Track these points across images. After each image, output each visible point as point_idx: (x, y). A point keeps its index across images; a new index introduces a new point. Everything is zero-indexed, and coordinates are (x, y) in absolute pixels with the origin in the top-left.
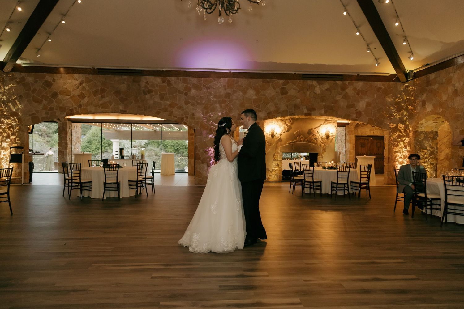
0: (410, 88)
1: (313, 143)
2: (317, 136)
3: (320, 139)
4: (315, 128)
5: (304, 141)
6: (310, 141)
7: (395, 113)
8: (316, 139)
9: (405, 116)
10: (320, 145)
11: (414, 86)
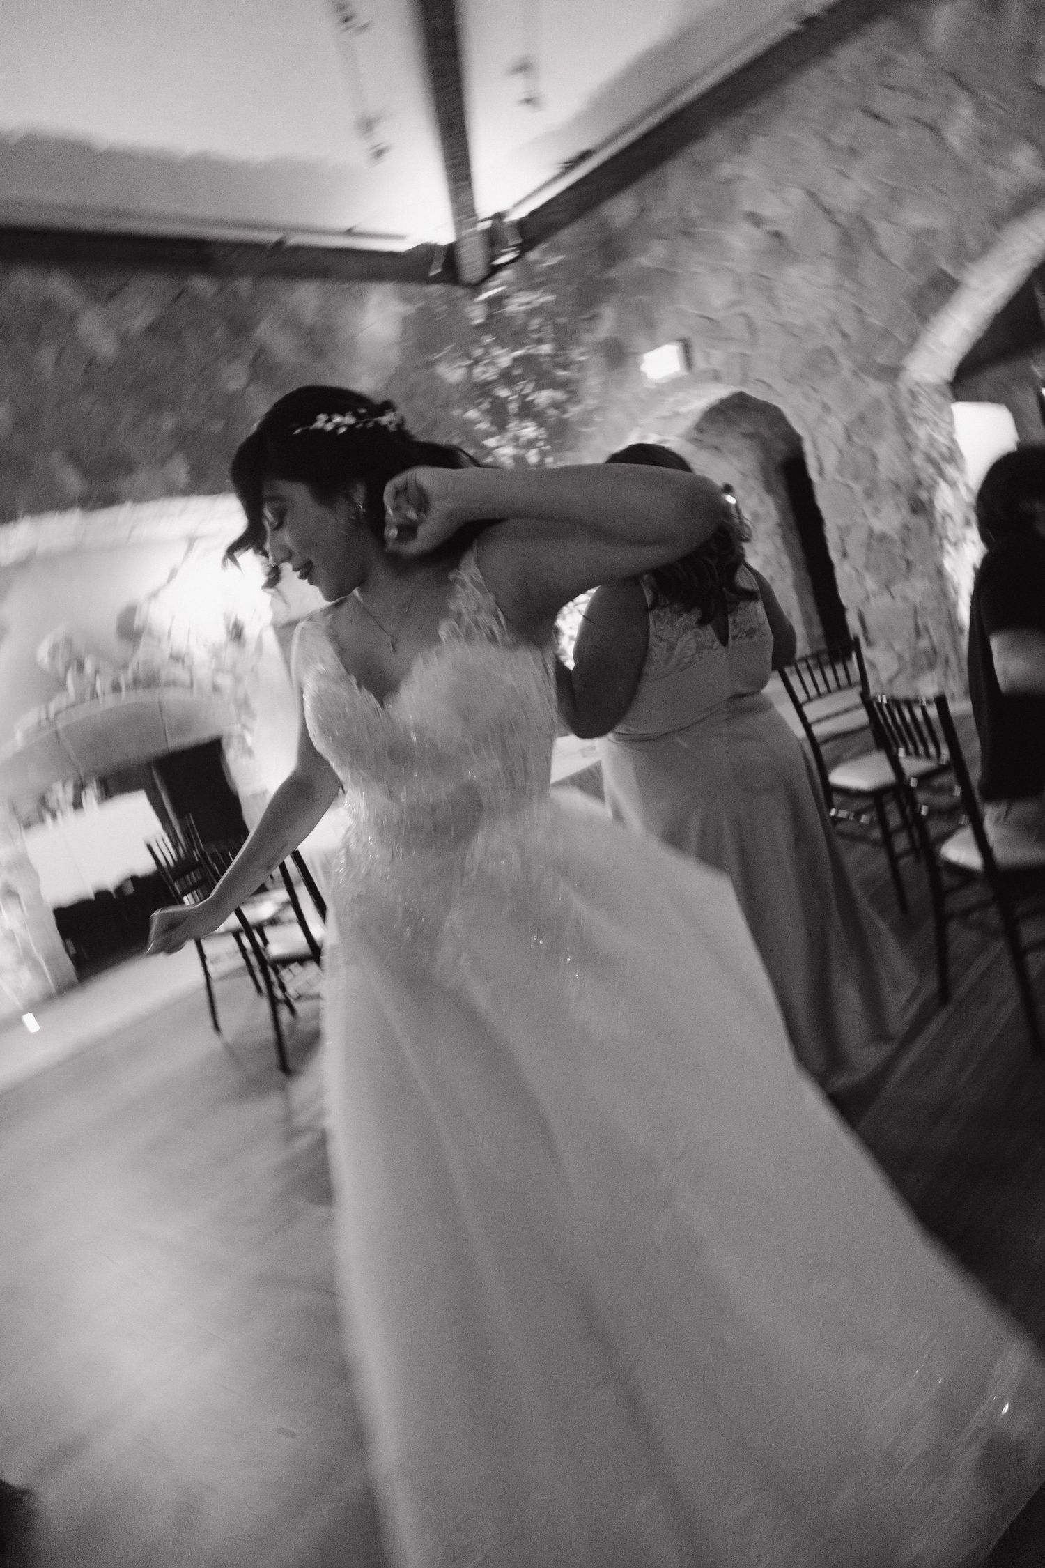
0: (517, 305)
1: (173, 683)
2: (180, 641)
3: (200, 656)
4: (154, 595)
5: (116, 688)
6: (149, 681)
7: (489, 435)
8: (177, 658)
9: (531, 444)
10: (216, 688)
11: (533, 288)
